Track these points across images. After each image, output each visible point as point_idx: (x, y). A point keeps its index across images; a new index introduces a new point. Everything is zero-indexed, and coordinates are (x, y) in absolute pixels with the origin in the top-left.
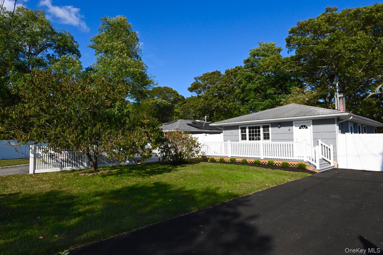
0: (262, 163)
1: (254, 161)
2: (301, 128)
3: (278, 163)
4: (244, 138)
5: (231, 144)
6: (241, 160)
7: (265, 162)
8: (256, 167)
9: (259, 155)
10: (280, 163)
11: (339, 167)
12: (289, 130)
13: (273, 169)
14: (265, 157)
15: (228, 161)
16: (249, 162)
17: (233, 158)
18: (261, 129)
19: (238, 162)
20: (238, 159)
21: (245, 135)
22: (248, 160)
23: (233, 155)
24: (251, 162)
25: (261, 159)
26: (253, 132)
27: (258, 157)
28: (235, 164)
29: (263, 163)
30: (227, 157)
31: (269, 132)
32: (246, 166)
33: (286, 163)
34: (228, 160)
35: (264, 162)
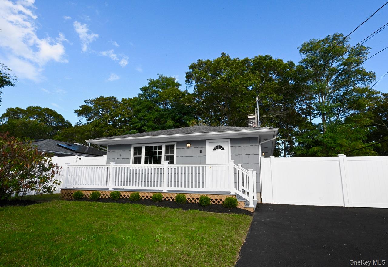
0: (165, 199)
1: (152, 196)
2: (216, 150)
3: (191, 199)
4: (137, 161)
5: (115, 168)
6: (129, 195)
7: (169, 198)
8: (156, 207)
9: (160, 186)
10: (194, 197)
11: (264, 202)
12: (201, 151)
13: (186, 210)
14: (170, 188)
15: (107, 197)
16: (143, 198)
17: (115, 192)
18: (163, 150)
19: (125, 198)
20: (125, 193)
21: (140, 158)
22: (141, 195)
23: (117, 187)
24: (147, 197)
25: (163, 191)
26: (151, 153)
27: (159, 188)
28: (117, 202)
29: (167, 199)
30: (106, 190)
31: (173, 154)
32: (137, 205)
33: (207, 198)
34: (107, 195)
35: (168, 196)
